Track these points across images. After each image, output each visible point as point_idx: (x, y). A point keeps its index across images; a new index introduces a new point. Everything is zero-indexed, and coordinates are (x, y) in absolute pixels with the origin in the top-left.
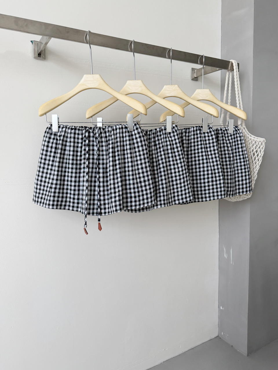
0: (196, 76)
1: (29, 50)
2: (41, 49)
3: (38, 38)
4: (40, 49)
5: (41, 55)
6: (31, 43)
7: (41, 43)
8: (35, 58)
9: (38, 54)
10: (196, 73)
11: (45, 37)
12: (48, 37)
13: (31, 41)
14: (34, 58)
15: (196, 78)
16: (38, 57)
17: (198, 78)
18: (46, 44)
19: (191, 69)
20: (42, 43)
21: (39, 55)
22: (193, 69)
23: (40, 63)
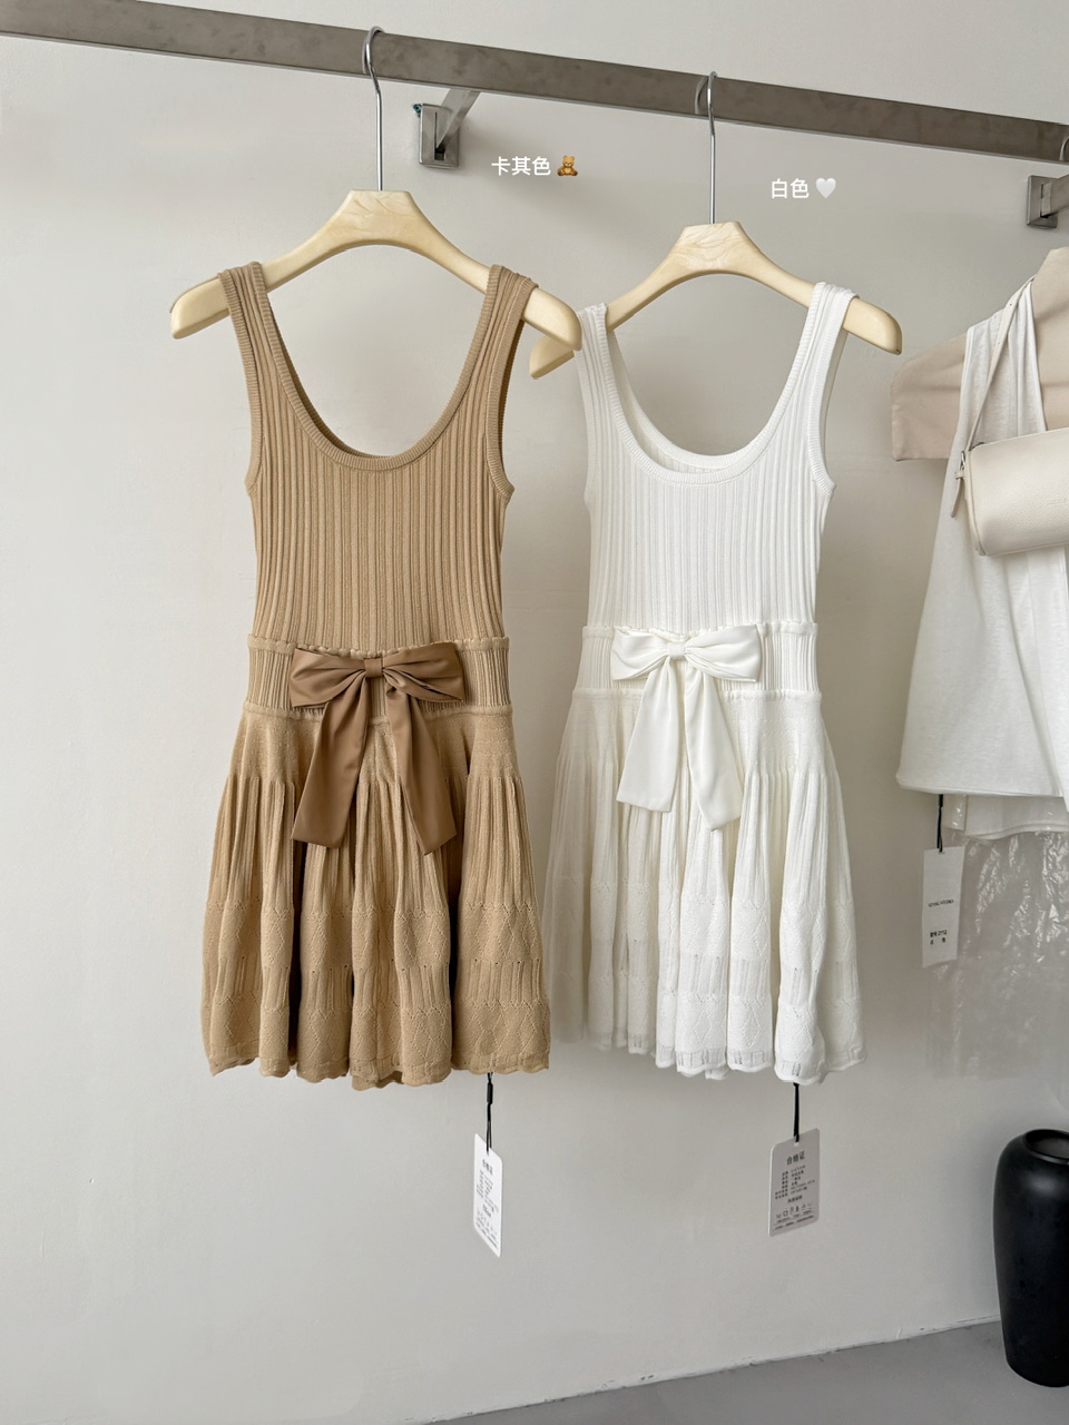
0: (1046, 211)
1: (406, 137)
2: (447, 132)
3: (437, 95)
4: (441, 131)
5: (444, 151)
6: (414, 112)
7: (445, 109)
8: (425, 163)
9: (437, 151)
10: (1051, 198)
11: (460, 92)
12: (468, 91)
13: (416, 107)
14: (422, 164)
15: (1046, 216)
16: (436, 158)
17: (1056, 219)
18: (463, 112)
19: (1026, 180)
20: (451, 111)
21: (440, 152)
22: (1036, 182)
23: (442, 179)
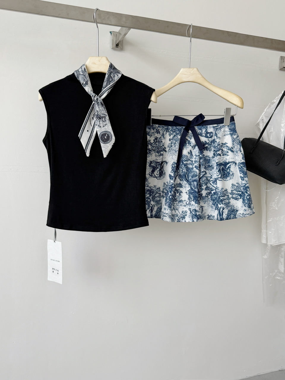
1: (107, 41)
2: (119, 40)
3: (117, 29)
5: (118, 45)
6: (110, 34)
11: (124, 28)
12: (127, 29)
14: (112, 49)
16: (116, 47)
18: (125, 35)
19: (279, 57)
20: (121, 34)
22: (282, 57)
23: (117, 53)
